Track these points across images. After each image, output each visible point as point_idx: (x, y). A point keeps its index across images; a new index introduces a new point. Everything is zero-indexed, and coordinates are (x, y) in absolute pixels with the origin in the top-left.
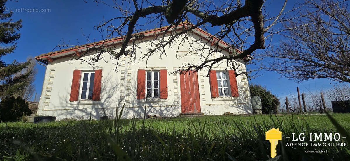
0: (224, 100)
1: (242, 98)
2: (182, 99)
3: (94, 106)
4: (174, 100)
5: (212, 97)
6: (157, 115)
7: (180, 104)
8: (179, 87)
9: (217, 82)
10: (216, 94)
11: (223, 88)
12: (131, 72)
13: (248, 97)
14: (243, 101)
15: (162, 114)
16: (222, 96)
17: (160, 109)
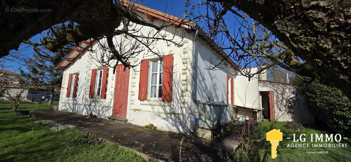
0: (150, 105)
1: (177, 104)
2: (115, 100)
3: (73, 102)
4: (109, 101)
5: (139, 99)
6: (97, 115)
7: (112, 105)
8: (114, 86)
9: (148, 77)
10: (143, 96)
11: (158, 86)
12: (91, 72)
13: (187, 103)
14: (178, 109)
15: (99, 114)
16: (153, 99)
17: (99, 109)
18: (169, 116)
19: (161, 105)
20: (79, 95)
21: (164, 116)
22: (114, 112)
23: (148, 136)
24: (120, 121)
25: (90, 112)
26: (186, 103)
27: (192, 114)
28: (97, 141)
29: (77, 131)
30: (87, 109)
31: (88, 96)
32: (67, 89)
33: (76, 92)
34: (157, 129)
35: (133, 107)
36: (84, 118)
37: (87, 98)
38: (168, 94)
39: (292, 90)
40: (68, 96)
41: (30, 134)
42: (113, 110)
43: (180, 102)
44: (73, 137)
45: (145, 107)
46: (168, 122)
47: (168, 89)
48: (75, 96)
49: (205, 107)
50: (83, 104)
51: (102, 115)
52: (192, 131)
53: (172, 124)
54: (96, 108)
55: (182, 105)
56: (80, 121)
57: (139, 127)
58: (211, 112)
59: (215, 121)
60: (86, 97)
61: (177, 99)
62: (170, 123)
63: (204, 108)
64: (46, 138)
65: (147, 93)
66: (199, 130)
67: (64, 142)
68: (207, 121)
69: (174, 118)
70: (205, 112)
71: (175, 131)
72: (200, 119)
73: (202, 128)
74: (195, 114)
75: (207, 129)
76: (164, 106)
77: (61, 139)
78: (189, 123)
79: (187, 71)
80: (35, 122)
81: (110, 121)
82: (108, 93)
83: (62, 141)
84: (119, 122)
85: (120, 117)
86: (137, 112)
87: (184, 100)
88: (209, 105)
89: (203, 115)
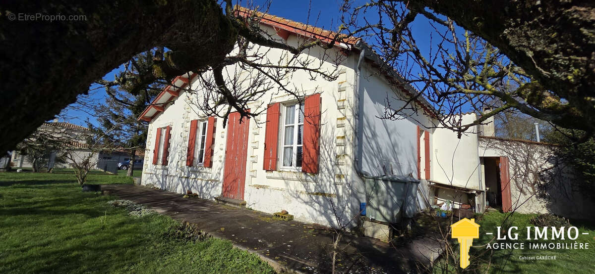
1: (328, 178)
2: (225, 170)
3: (163, 172)
4: (217, 171)
5: (264, 169)
6: (198, 193)
7: (221, 178)
8: (224, 147)
9: (278, 132)
10: (270, 163)
11: (296, 148)
12: (189, 125)
13: (345, 176)
14: (330, 186)
15: (201, 192)
16: (287, 168)
17: (201, 184)
18: (314, 198)
19: (301, 180)
20: (172, 162)
21: (305, 197)
22: (224, 190)
23: (279, 230)
24: (235, 204)
25: (188, 188)
26: (343, 175)
27: (354, 195)
28: (199, 236)
29: (169, 218)
30: (183, 184)
31: (184, 163)
32: (154, 152)
33: (166, 157)
34: (295, 220)
35: (255, 182)
36: (178, 198)
37: (183, 165)
38: (313, 162)
39: (546, 155)
40: (155, 162)
41: (101, 220)
42: (223, 185)
43: (333, 175)
44: (163, 228)
45: (274, 182)
46: (312, 209)
47: (313, 152)
48: (165, 162)
49: (378, 185)
50: (177, 176)
51: (207, 194)
52: (355, 225)
53: (319, 211)
54: (196, 182)
55: (337, 180)
56: (172, 203)
57: (264, 215)
58: (388, 193)
59: (396, 208)
60: (181, 165)
61: (328, 170)
62: (316, 209)
63: (375, 185)
64: (124, 228)
65: (277, 159)
66: (367, 224)
67: (150, 235)
68: (382, 209)
69: (322, 202)
70: (377, 192)
71: (324, 224)
72: (369, 204)
73: (373, 221)
74: (359, 195)
75: (381, 223)
76: (306, 181)
77: (145, 231)
78: (350, 211)
79: (346, 122)
80: (109, 202)
81: (218, 204)
82: (215, 158)
83: (146, 234)
84: (232, 205)
85: (233, 198)
86: (261, 189)
87: (341, 172)
88: (385, 181)
89: (373, 198)
